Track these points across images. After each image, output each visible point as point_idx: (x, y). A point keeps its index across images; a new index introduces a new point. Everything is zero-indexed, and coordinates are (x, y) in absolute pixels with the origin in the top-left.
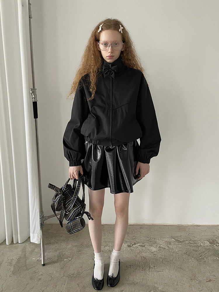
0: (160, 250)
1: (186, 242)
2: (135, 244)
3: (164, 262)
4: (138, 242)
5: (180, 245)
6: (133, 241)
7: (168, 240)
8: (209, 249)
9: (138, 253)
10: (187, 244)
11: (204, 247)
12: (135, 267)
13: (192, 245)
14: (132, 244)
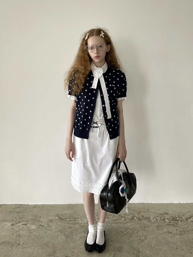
0: (39, 228)
1: (68, 220)
2: (19, 222)
3: (35, 239)
4: (23, 221)
5: (61, 222)
6: (19, 220)
7: (52, 218)
8: (84, 226)
9: (17, 232)
10: (67, 222)
11: (81, 224)
12: (6, 244)
13: (71, 222)
14: (16, 223)
